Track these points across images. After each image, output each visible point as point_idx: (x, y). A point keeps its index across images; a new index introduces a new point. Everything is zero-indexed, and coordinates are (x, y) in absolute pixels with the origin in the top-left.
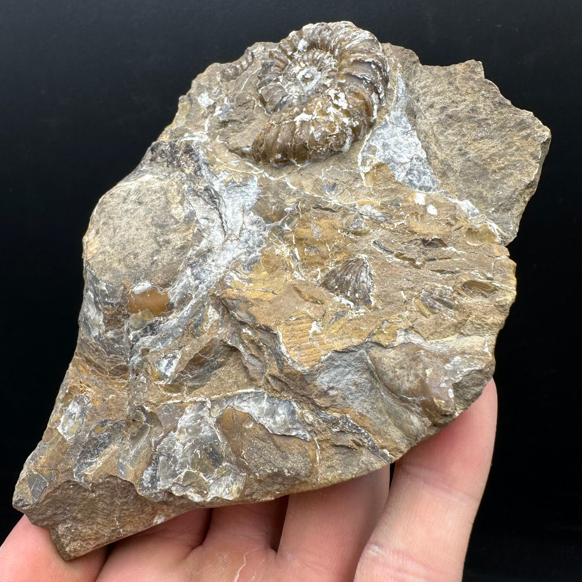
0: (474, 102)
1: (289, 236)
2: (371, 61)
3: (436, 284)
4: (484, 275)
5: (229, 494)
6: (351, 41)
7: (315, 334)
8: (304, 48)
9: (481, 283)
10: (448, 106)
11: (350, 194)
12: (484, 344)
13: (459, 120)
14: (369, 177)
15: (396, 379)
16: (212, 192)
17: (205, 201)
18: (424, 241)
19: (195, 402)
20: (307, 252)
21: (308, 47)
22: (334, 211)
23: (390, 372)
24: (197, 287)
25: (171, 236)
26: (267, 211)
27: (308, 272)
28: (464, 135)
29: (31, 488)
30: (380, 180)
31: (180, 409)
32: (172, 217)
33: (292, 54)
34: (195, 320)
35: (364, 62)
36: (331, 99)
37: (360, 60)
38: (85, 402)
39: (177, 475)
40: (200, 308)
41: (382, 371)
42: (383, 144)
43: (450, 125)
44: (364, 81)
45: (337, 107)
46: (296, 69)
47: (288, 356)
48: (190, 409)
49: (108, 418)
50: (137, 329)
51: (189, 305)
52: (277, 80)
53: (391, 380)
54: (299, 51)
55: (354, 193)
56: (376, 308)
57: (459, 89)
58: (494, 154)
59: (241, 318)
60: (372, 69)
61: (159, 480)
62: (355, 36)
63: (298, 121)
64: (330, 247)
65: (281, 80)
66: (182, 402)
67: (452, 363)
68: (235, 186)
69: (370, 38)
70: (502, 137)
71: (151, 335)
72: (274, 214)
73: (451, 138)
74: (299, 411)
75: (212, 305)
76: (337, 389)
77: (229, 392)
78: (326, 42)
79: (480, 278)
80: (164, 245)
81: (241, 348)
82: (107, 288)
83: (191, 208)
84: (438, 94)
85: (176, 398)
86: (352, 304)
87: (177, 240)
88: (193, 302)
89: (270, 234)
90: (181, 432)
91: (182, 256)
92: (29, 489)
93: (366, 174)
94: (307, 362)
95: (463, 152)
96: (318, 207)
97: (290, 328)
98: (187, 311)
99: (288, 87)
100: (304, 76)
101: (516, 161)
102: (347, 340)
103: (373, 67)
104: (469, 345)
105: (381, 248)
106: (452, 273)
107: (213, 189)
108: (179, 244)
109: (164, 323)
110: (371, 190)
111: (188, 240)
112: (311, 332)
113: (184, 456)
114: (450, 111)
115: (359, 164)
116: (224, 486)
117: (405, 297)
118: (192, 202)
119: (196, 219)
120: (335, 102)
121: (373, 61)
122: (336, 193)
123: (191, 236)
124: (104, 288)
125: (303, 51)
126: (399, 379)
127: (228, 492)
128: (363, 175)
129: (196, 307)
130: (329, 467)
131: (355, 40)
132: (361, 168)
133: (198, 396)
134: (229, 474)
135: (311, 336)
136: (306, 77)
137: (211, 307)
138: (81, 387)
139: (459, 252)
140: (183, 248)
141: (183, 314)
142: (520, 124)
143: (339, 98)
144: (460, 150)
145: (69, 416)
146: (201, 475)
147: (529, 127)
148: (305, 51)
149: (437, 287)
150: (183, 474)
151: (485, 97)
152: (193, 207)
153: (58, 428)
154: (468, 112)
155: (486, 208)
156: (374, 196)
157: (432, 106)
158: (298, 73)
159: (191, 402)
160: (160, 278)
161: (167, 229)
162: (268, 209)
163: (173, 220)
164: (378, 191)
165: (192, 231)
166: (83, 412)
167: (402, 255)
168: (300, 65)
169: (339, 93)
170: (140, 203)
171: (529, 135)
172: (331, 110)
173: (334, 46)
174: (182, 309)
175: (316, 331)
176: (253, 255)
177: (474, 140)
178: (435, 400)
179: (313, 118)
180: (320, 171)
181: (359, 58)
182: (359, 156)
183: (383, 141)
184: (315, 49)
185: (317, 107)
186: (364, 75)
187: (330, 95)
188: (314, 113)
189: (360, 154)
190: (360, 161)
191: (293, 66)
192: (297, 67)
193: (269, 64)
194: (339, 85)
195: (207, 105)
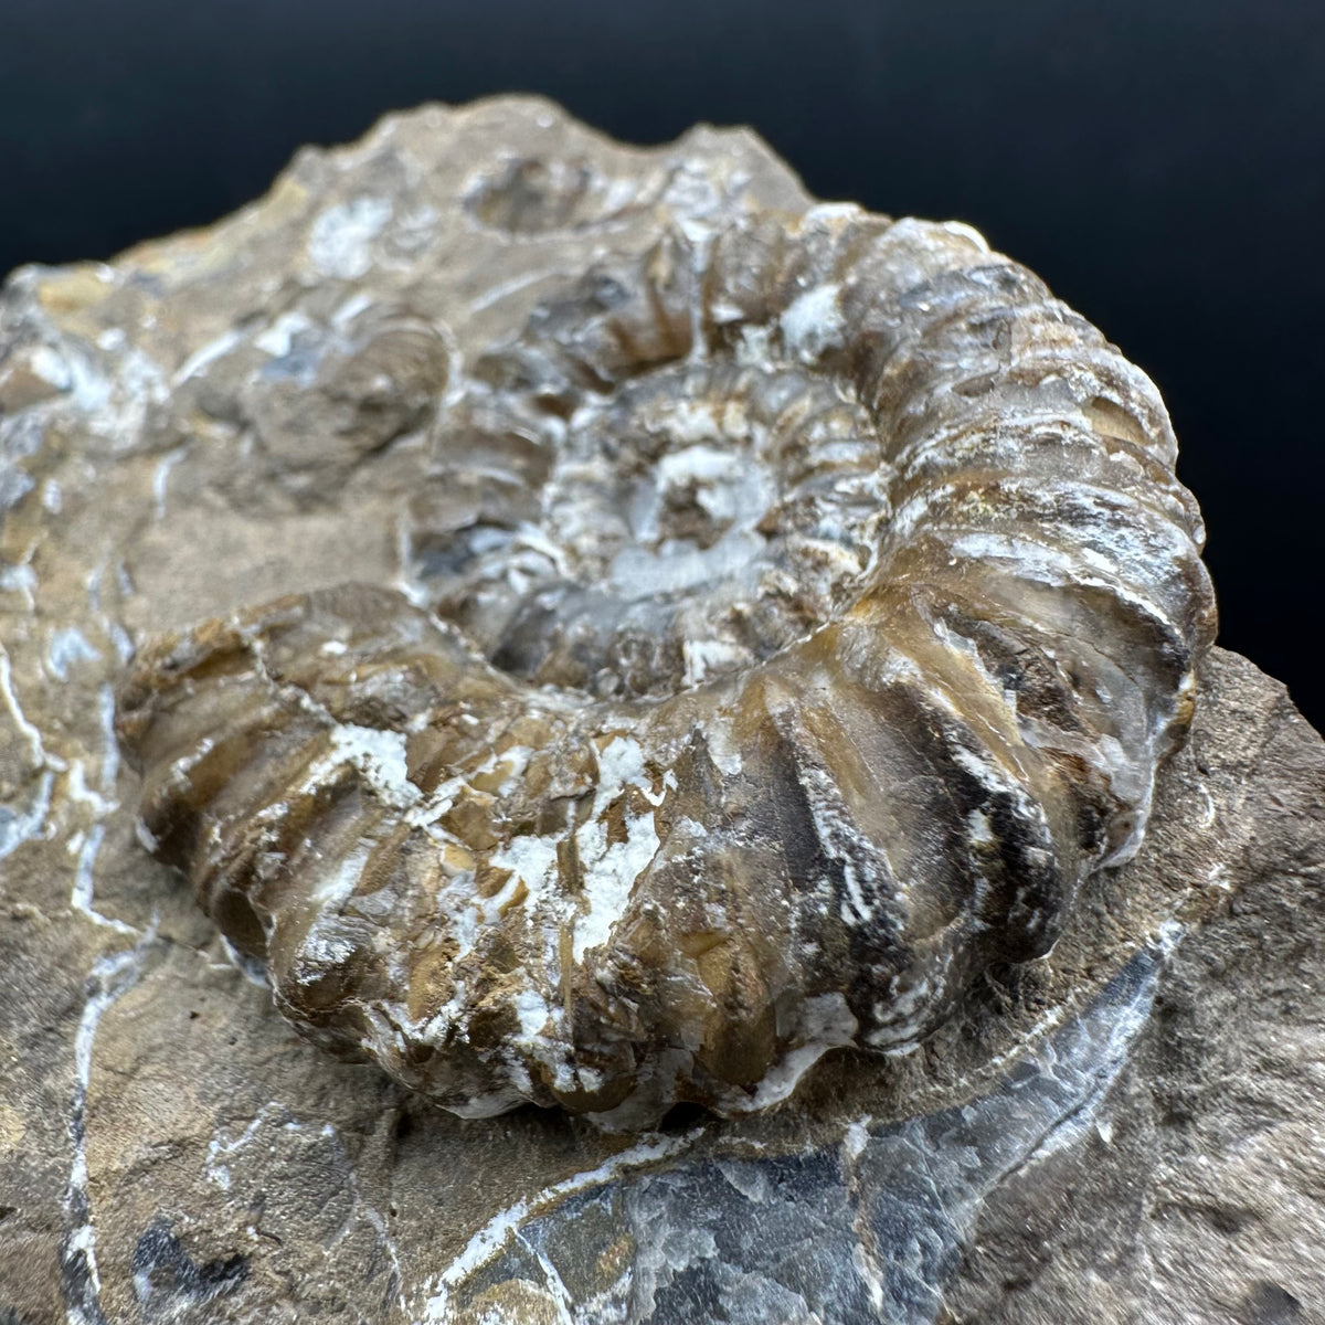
2: (993, 785)
8: (811, 337)
21: (828, 351)
33: (734, 327)
35: (944, 753)
36: (590, 795)
37: (939, 718)
42: (691, 1273)
44: (825, 887)
45: (571, 874)
46: (691, 418)
52: (560, 407)
54: (777, 337)
60: (955, 842)
62: (1077, 517)
63: (338, 757)
65: (582, 418)
69: (1151, 608)
78: (917, 408)
99: (570, 482)
100: (694, 485)
103: (980, 831)
115: (455, 1272)
120: (590, 838)
121: (1004, 801)
125: (796, 351)
131: (1055, 540)
136: (704, 498)
143: (625, 835)
148: (807, 356)
157: (1225, 1220)
158: (685, 445)
168: (719, 415)
169: (643, 808)
172: (531, 863)
173: (928, 470)
179: (411, 818)
180: (258, 1100)
181: (940, 699)
182: (503, 1225)
183: (711, 1252)
184: (852, 392)
185: (487, 768)
186: (852, 850)
187: (603, 767)
188: (446, 791)
189: (519, 1212)
190: (477, 1253)
191: (689, 390)
192: (701, 414)
193: (609, 292)
194: (689, 763)
195: (332, 267)
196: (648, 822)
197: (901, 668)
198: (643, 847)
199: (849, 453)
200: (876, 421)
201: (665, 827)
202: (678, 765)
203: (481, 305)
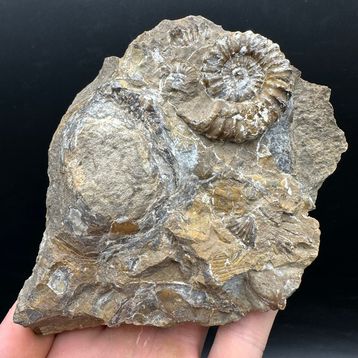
0: (319, 115)
1: (211, 190)
2: (288, 90)
3: (284, 237)
4: (309, 240)
5: (157, 323)
6: (278, 65)
7: (228, 265)
8: (244, 52)
9: (307, 244)
10: (305, 112)
11: (249, 169)
12: (299, 273)
13: (308, 123)
14: (261, 161)
15: (260, 289)
16: (170, 154)
17: (165, 160)
18: (284, 213)
19: (146, 283)
20: (219, 203)
21: (246, 53)
22: (241, 182)
23: (257, 285)
24: (157, 221)
25: (143, 186)
26: (202, 173)
27: (217, 213)
28: (307, 134)
29: (28, 316)
30: (267, 165)
31: (138, 286)
32: (144, 171)
33: (234, 54)
34: (153, 240)
35: (284, 90)
36: (258, 109)
37: (283, 88)
38: (68, 272)
39: (130, 316)
40: (157, 234)
41: (253, 283)
42: (272, 138)
43: (302, 124)
44: (281, 105)
45: (260, 116)
47: (213, 277)
48: (143, 286)
49: (84, 282)
50: (112, 240)
51: (150, 231)
53: (257, 288)
54: (240, 53)
55: (251, 170)
56: (256, 249)
57: (314, 104)
58: (319, 152)
59: (186, 249)
60: (287, 96)
61: (120, 319)
62: (282, 64)
63: (235, 119)
64: (234, 204)
65: (222, 71)
66: (139, 283)
67: (287, 285)
68: (184, 152)
70: (324, 141)
71: (122, 244)
72: (206, 176)
73: (300, 132)
74: (208, 298)
75: (166, 234)
76: (230, 290)
77: (168, 281)
79: (307, 241)
80: (138, 191)
81: (181, 262)
82: (96, 216)
83: (155, 164)
84: (302, 102)
85: (135, 281)
86: (245, 246)
87: (147, 189)
88: (153, 229)
89: (200, 187)
90: (136, 298)
91: (149, 200)
92: (27, 316)
93: (260, 158)
94: (223, 281)
95: (304, 144)
96: (233, 179)
97: (216, 261)
98: (148, 234)
99: (225, 79)
100: (237, 73)
101: (328, 160)
102: (242, 269)
103: (288, 94)
104: (293, 272)
105: (263, 213)
106: (294, 234)
107: (171, 152)
108: (149, 192)
109: (131, 239)
110: (261, 170)
111: (154, 190)
112: (226, 263)
113: (136, 307)
114: (305, 115)
115: (257, 150)
116: (154, 320)
117: (270, 244)
118: (156, 160)
119: (158, 173)
120: (260, 112)
122: (242, 168)
123: (156, 187)
124: (95, 216)
126: (261, 289)
127: (156, 322)
128: (258, 158)
129: (154, 233)
130: (215, 319)
131: (281, 67)
132: (258, 153)
133: (149, 280)
134: (158, 315)
135: (225, 266)
136: (238, 73)
137: (164, 235)
138: (65, 262)
139: (298, 220)
140: (151, 195)
141: (145, 235)
142: (336, 138)
143: (263, 110)
144: (303, 143)
145: (55, 277)
146: (143, 315)
147: (340, 141)
148: (243, 54)
149: (285, 239)
150: (134, 315)
151: (325, 114)
152: (156, 163)
153: (47, 284)
154: (314, 120)
155: (308, 186)
156: (262, 174)
158: (234, 69)
159: (144, 283)
160: (134, 214)
161: (140, 180)
162: (203, 172)
163: (144, 173)
164: (265, 172)
165: (156, 183)
166: (67, 278)
167: (272, 219)
168: (237, 64)
169: (264, 108)
170: (115, 148)
171: (338, 146)
172: (256, 117)
174: (145, 232)
175: (228, 264)
176: (189, 201)
177: (311, 138)
178: (278, 305)
179: (244, 120)
180: (236, 150)
181: (283, 86)
182: (258, 144)
183: (272, 135)
184: (250, 57)
185: (248, 112)
186: (283, 102)
187: (258, 106)
188: (246, 116)
189: (259, 143)
190: (258, 148)
191: (232, 63)
192: (235, 65)
193: (218, 55)
194: (267, 102)
195: (159, 61)
196: (265, 108)
197: (278, 85)
198: (266, 111)
199: (254, 64)
200: (255, 59)
201: (268, 108)
202: (265, 103)
203: (188, 59)
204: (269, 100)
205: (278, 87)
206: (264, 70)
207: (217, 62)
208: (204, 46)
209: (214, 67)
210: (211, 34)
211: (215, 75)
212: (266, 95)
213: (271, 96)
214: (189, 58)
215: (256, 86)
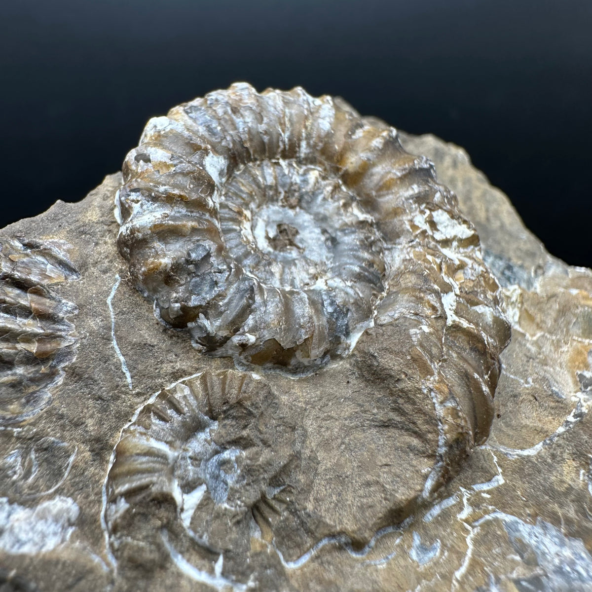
36: (429, 236)
100: (268, 238)
120: (438, 236)
136: (272, 235)
143: (438, 224)
148: (226, 178)
158: (255, 237)
169: (431, 216)
191: (238, 228)
192: (247, 225)
193: (193, 255)
194: (419, 199)
195: (64, 528)
196: (434, 214)
198: (441, 217)
199: (270, 171)
200: (257, 159)
201: (436, 208)
202: (420, 204)
203: (129, 380)
204: (416, 189)
205: (381, 146)
206: (302, 155)
207: (220, 272)
208: (108, 293)
209: (232, 290)
210: (69, 246)
211: (265, 303)
212: (395, 189)
213: (402, 179)
214: (128, 375)
215: (346, 206)
